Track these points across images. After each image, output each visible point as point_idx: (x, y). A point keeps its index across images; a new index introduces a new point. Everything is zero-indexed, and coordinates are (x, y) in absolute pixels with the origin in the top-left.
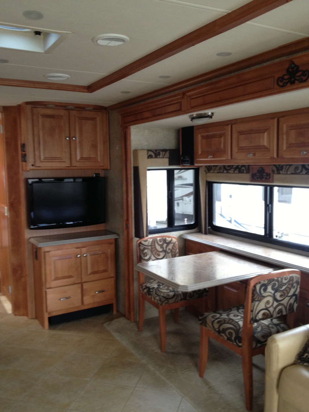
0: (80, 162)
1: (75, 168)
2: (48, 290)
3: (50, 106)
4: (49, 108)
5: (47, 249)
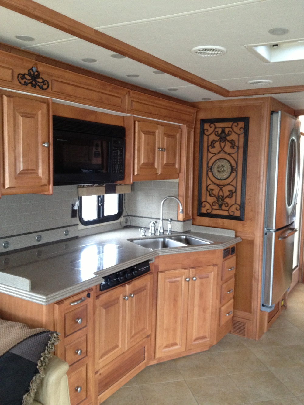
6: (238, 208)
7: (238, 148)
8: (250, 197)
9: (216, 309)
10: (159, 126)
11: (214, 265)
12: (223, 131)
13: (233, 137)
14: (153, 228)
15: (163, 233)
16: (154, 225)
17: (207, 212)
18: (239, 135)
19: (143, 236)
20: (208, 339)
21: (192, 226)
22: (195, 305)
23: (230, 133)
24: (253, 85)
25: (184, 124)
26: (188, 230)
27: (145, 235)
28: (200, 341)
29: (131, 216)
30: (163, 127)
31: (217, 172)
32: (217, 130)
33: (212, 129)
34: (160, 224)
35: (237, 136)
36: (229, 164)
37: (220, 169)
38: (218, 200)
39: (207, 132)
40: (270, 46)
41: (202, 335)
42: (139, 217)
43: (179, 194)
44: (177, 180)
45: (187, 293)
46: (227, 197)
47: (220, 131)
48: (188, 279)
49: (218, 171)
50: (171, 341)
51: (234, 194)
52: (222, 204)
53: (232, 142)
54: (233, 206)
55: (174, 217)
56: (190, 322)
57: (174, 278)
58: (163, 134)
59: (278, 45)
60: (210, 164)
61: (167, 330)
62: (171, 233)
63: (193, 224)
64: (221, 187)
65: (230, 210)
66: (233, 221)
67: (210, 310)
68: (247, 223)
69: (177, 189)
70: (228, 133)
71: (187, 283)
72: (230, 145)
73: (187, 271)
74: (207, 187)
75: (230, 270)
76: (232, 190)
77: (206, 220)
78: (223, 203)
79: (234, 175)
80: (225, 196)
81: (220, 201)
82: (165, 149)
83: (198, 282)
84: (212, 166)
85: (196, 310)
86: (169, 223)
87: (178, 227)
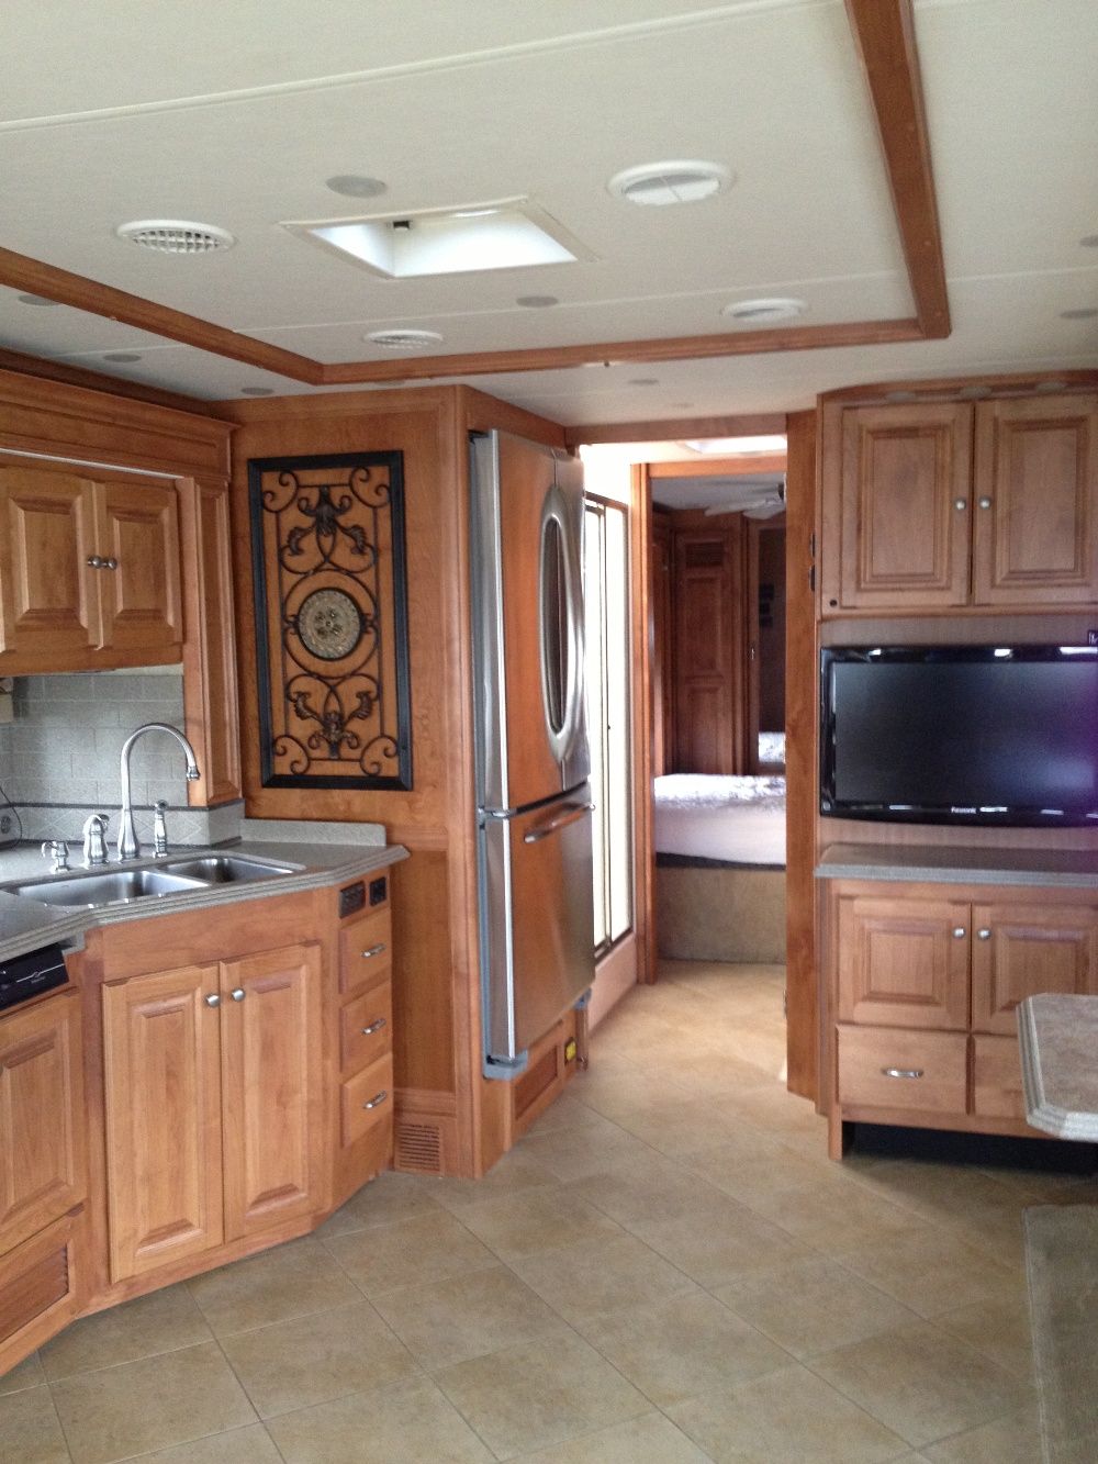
0: (1009, 587)
1: (986, 610)
2: (842, 1030)
3: (900, 396)
4: (896, 404)
5: (845, 888)
6: (392, 750)
7: (376, 551)
8: (425, 712)
9: (325, 1090)
10: (83, 482)
11: (307, 944)
12: (325, 498)
13: (358, 516)
14: (97, 840)
15: (136, 853)
16: (98, 828)
17: (292, 770)
18: (374, 508)
19: (60, 871)
20: (303, 1195)
21: (244, 823)
22: (247, 1083)
23: (346, 502)
24: (384, 346)
25: (186, 474)
26: (229, 836)
27: (65, 866)
28: (275, 1204)
29: (22, 805)
30: (103, 486)
31: (315, 633)
32: (304, 493)
33: (290, 491)
34: (122, 824)
35: (369, 511)
36: (353, 607)
37: (324, 625)
38: (326, 729)
39: (272, 500)
40: (387, 225)
41: (277, 1184)
42: (50, 805)
43: (189, 713)
44: (178, 669)
45: (216, 1047)
46: (353, 715)
47: (314, 496)
48: (213, 999)
49: (320, 632)
50: (168, 1219)
51: (376, 705)
52: (341, 740)
53: (356, 532)
54: (376, 743)
55: (173, 795)
56: (232, 1143)
57: (165, 1000)
58: (105, 509)
59: (410, 223)
60: (292, 609)
61: (149, 1179)
62: (165, 852)
63: (248, 816)
64: (332, 685)
65: (366, 758)
66: (378, 796)
67: (301, 1097)
68: (424, 796)
69: (182, 700)
70: (341, 504)
71: (214, 1011)
72: (349, 541)
73: (209, 971)
74: (287, 686)
75: (367, 954)
76: (369, 692)
77: (294, 798)
78: (344, 737)
79: (369, 639)
80: (347, 713)
81: (334, 730)
82: (115, 563)
83: (252, 1006)
84: (297, 617)
85: (253, 1099)
86: (157, 816)
87: (192, 830)
